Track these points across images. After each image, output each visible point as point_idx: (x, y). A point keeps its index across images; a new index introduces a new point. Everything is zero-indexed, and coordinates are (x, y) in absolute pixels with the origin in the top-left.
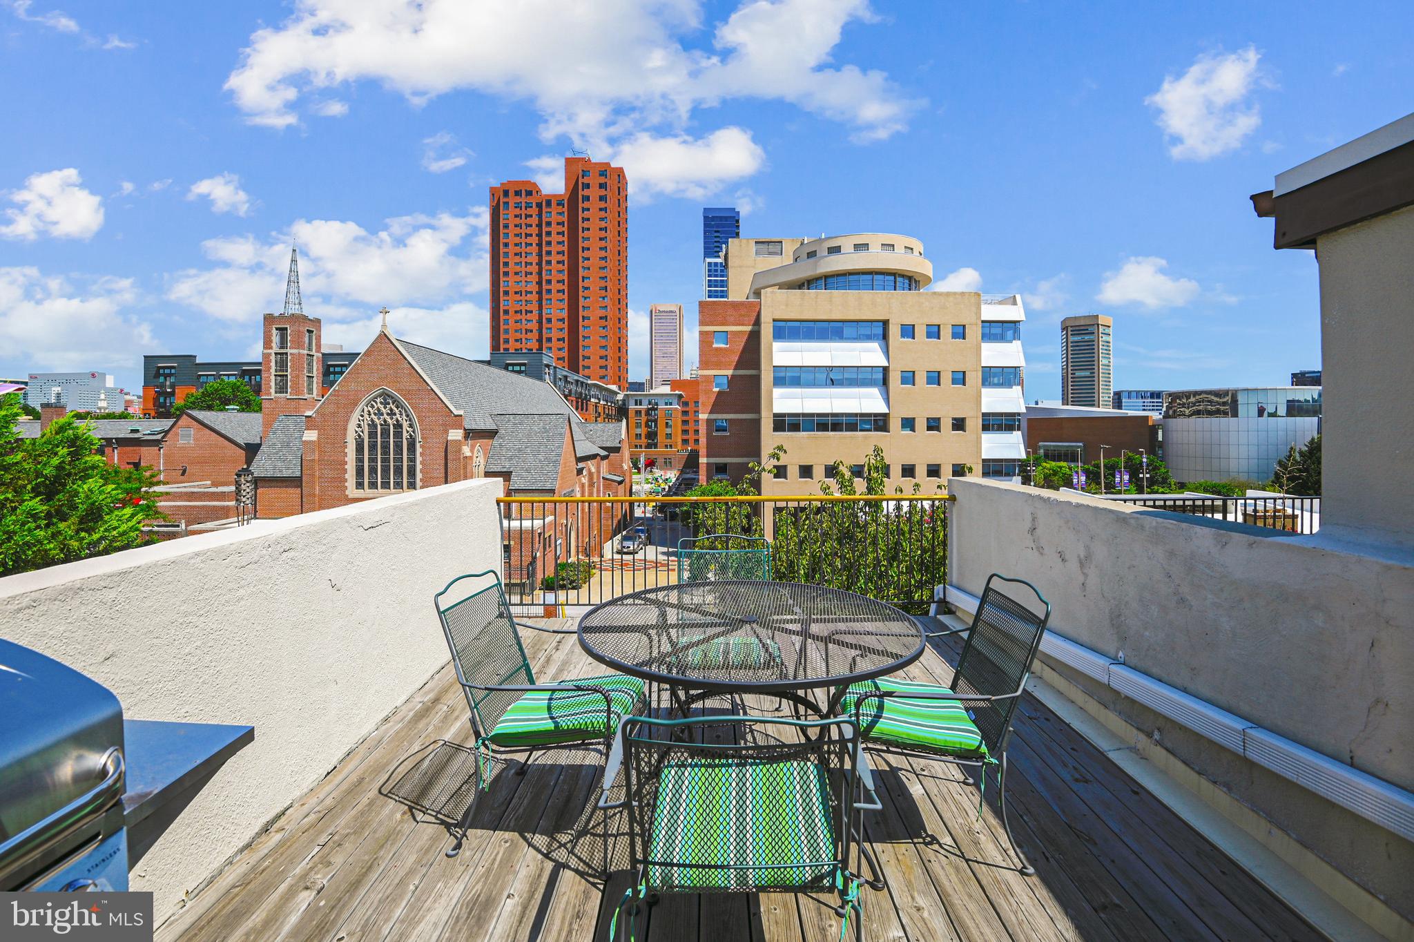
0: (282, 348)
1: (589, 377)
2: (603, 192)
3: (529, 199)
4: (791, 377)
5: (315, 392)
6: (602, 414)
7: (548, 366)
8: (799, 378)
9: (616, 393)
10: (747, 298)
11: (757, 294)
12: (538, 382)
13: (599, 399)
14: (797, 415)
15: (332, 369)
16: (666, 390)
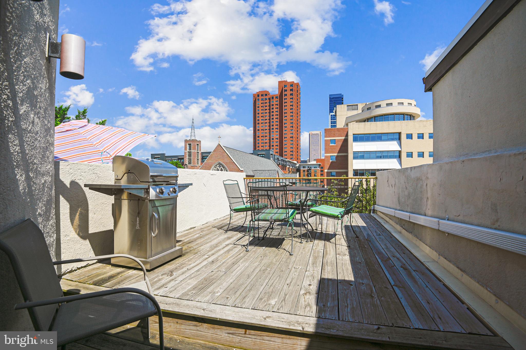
0: (190, 150)
1: (287, 159)
2: (291, 92)
3: (266, 97)
4: (360, 156)
5: (199, 164)
6: (291, 171)
7: (272, 154)
8: (364, 156)
9: (296, 164)
10: (344, 127)
11: (347, 125)
12: (268, 160)
13: (290, 166)
14: (363, 170)
15: (204, 157)
16: (315, 162)
